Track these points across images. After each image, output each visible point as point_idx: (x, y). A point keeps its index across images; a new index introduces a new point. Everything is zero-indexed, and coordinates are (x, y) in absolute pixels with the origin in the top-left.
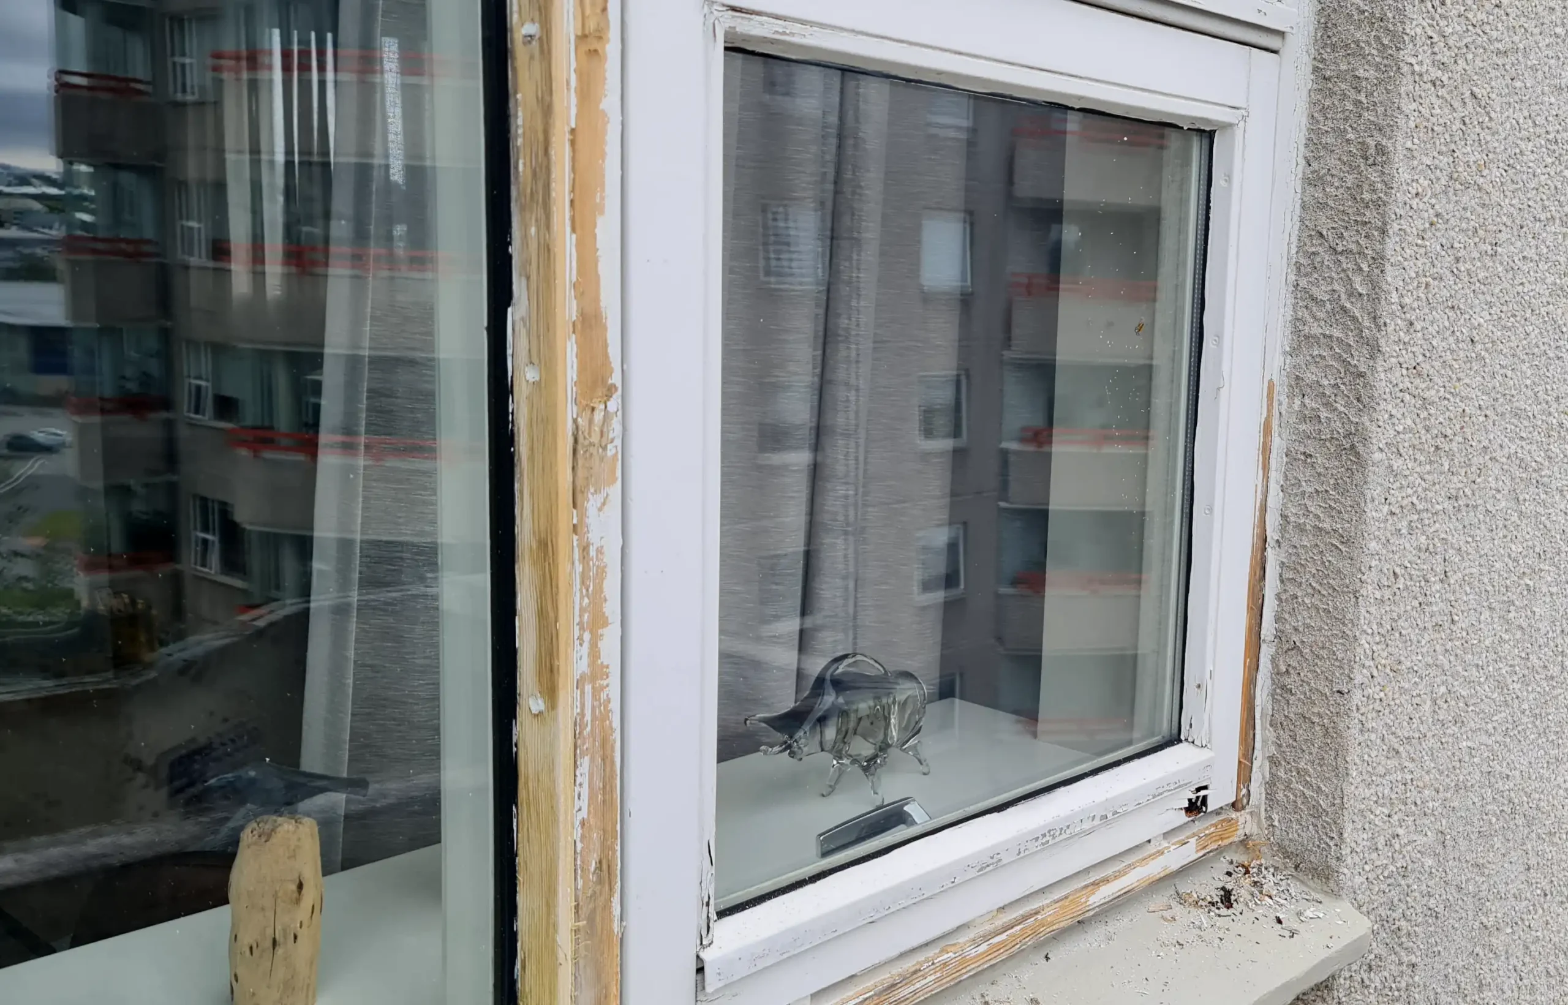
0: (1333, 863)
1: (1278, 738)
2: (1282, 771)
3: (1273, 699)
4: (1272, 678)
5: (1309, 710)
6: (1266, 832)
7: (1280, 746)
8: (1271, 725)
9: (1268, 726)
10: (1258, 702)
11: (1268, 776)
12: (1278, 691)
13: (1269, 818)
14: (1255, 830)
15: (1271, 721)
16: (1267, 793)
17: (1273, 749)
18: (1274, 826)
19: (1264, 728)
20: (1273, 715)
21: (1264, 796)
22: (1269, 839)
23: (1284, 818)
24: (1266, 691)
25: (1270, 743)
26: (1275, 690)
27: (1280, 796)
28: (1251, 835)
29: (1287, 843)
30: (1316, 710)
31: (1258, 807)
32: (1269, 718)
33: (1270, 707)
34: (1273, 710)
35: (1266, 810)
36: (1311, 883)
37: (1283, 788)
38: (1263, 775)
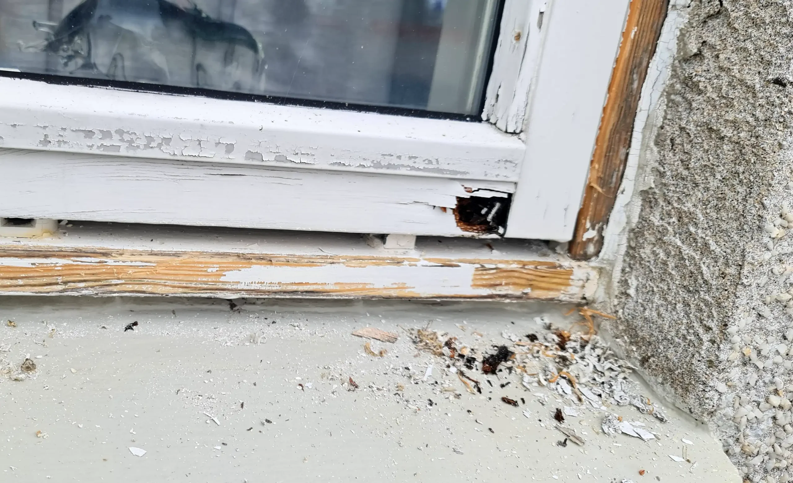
0: (701, 368)
1: (661, 163)
2: (657, 214)
3: (670, 101)
4: (673, 66)
5: (719, 117)
6: (616, 302)
7: (662, 175)
8: (657, 144)
9: (652, 144)
10: (644, 104)
11: (635, 220)
12: (678, 86)
13: (625, 283)
14: (601, 295)
15: (659, 135)
16: (630, 247)
17: (650, 181)
18: (628, 295)
19: (645, 147)
20: (662, 127)
21: (623, 249)
22: (616, 312)
23: (645, 286)
24: (660, 88)
25: (648, 170)
26: (672, 85)
27: (646, 252)
28: (593, 302)
29: (640, 323)
30: (730, 117)
31: (612, 264)
32: (655, 131)
33: (661, 114)
34: (665, 118)
35: (623, 270)
36: (659, 390)
37: (653, 240)
38: (628, 217)
